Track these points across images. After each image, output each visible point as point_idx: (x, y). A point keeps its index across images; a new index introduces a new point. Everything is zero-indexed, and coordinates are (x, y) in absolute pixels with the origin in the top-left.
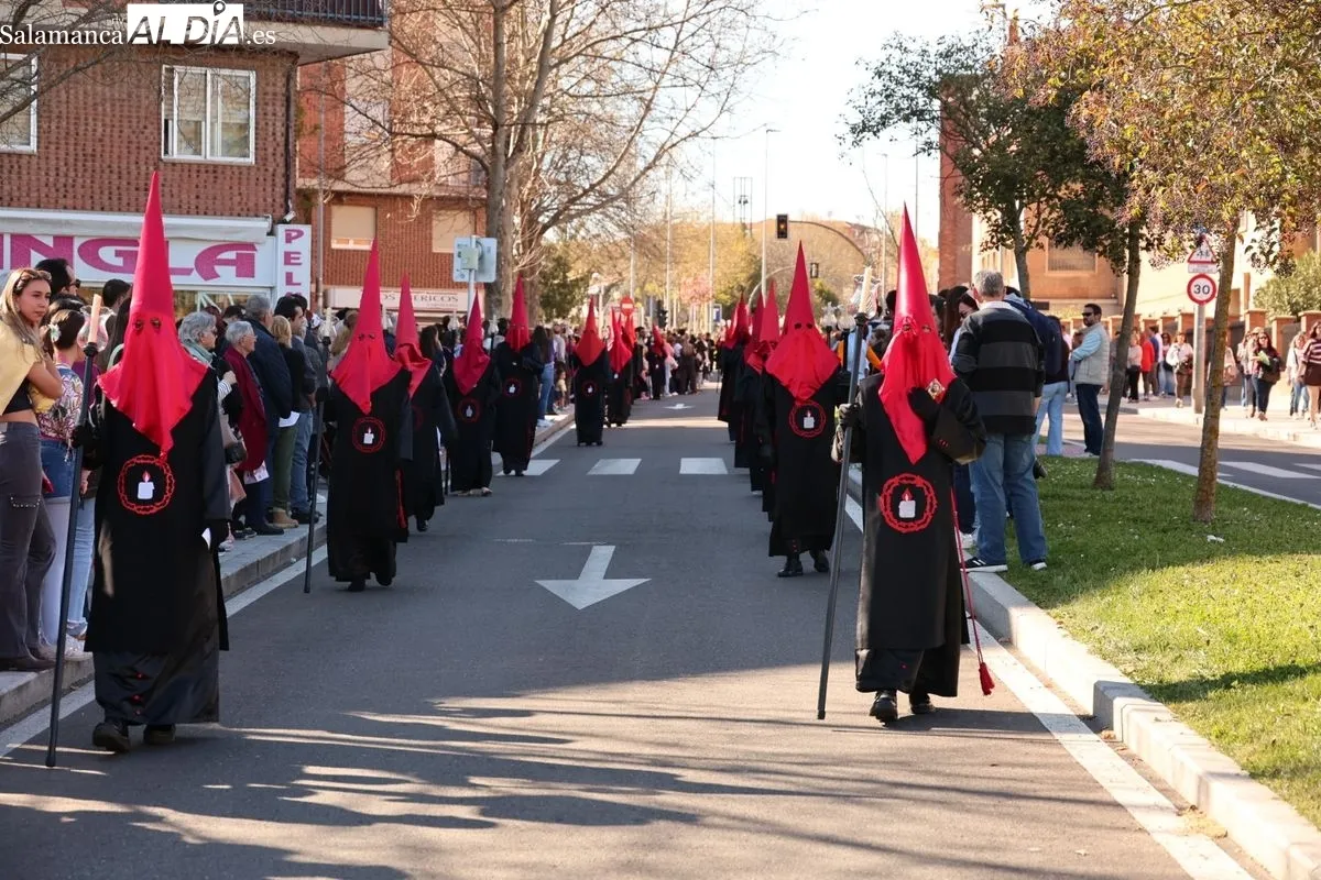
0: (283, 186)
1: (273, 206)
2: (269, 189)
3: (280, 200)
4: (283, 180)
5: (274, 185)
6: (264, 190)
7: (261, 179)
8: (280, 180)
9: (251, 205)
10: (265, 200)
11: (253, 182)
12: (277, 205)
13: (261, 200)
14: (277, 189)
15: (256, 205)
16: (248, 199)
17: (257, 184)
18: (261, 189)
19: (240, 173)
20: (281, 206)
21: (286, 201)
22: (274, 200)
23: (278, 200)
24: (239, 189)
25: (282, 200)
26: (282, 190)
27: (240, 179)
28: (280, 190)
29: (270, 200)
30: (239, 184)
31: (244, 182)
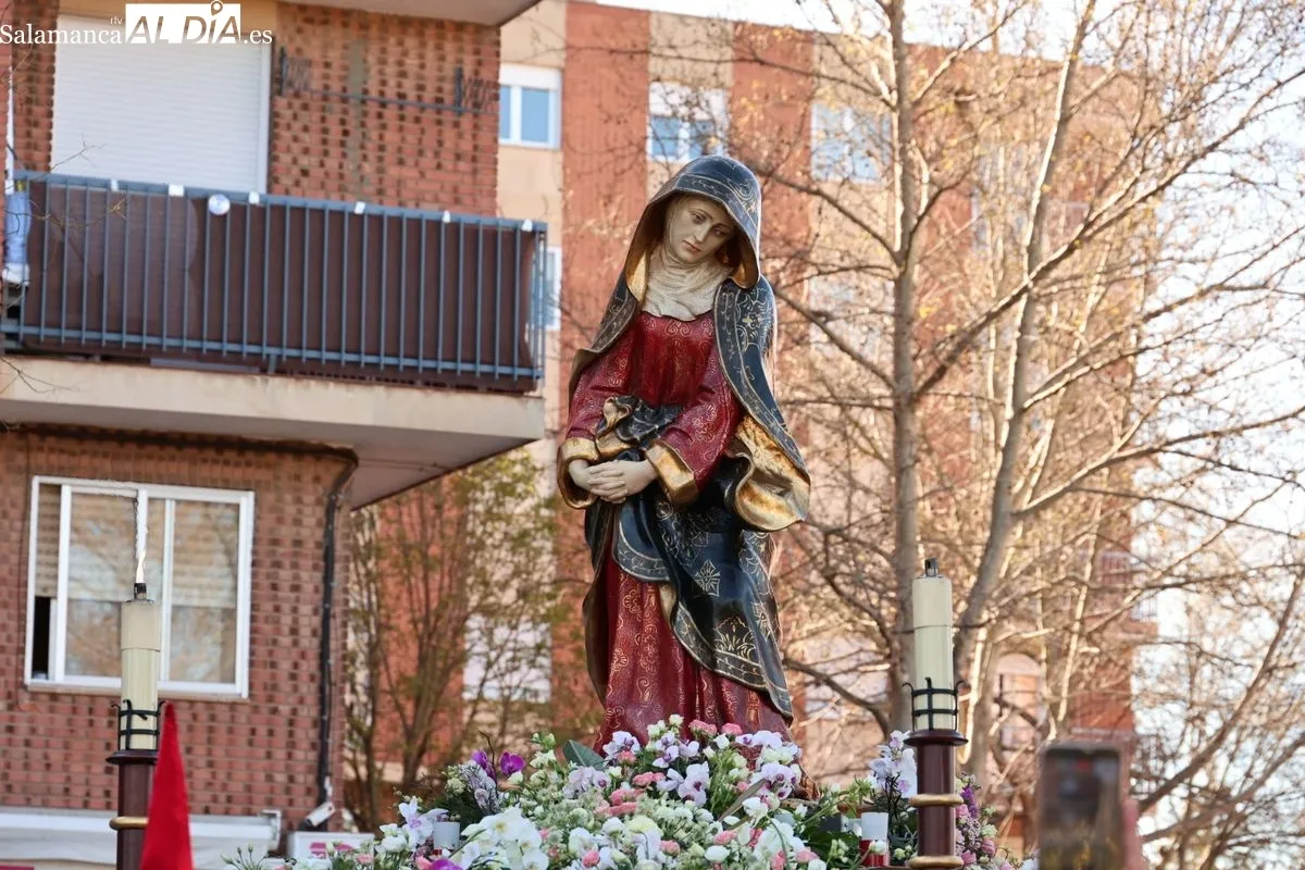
0: (313, 746)
1: (288, 791)
2: (280, 754)
3: (305, 779)
4: (313, 734)
5: (292, 745)
6: (269, 755)
7: (262, 731)
8: (306, 734)
9: (237, 787)
10: (269, 778)
11: (242, 740)
12: (299, 789)
13: (261, 776)
14: (299, 754)
15: (249, 789)
16: (229, 776)
17: (251, 743)
18: (262, 752)
19: (213, 718)
20: (309, 791)
21: (320, 781)
22: (291, 779)
23: (300, 778)
24: (209, 753)
25: (311, 778)
26: (313, 756)
27: (211, 730)
28: (305, 756)
29: (281, 778)
30: (210, 741)
31: (222, 735)
